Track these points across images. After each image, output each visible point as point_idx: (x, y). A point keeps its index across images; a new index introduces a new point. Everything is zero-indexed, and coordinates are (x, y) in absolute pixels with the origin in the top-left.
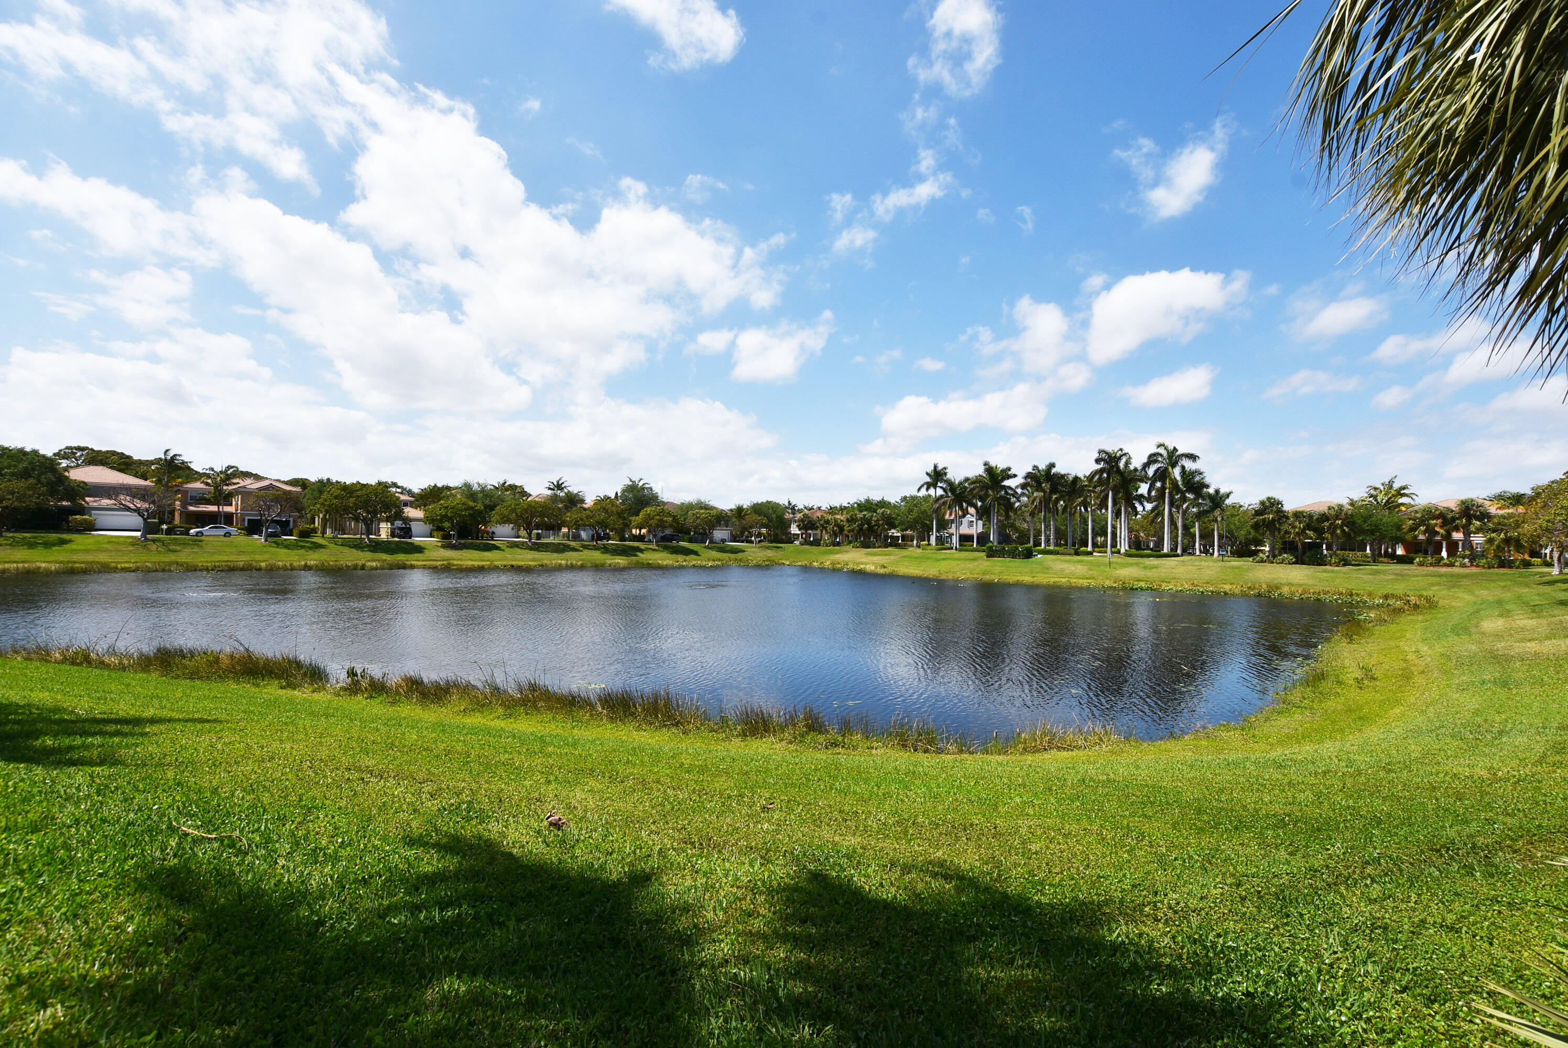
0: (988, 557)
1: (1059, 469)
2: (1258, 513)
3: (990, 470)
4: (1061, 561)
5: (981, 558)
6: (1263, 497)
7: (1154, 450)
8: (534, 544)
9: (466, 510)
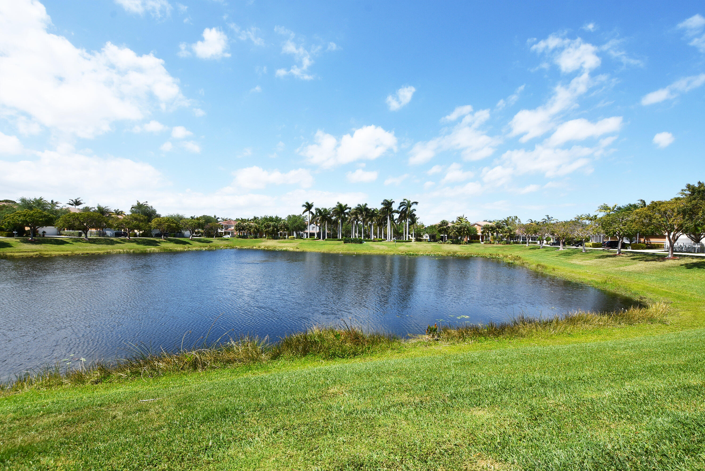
0: (344, 243)
1: (369, 207)
2: (440, 226)
3: (340, 206)
4: (376, 244)
5: (341, 243)
6: (442, 220)
7: (402, 201)
8: (89, 239)
9: (42, 217)
